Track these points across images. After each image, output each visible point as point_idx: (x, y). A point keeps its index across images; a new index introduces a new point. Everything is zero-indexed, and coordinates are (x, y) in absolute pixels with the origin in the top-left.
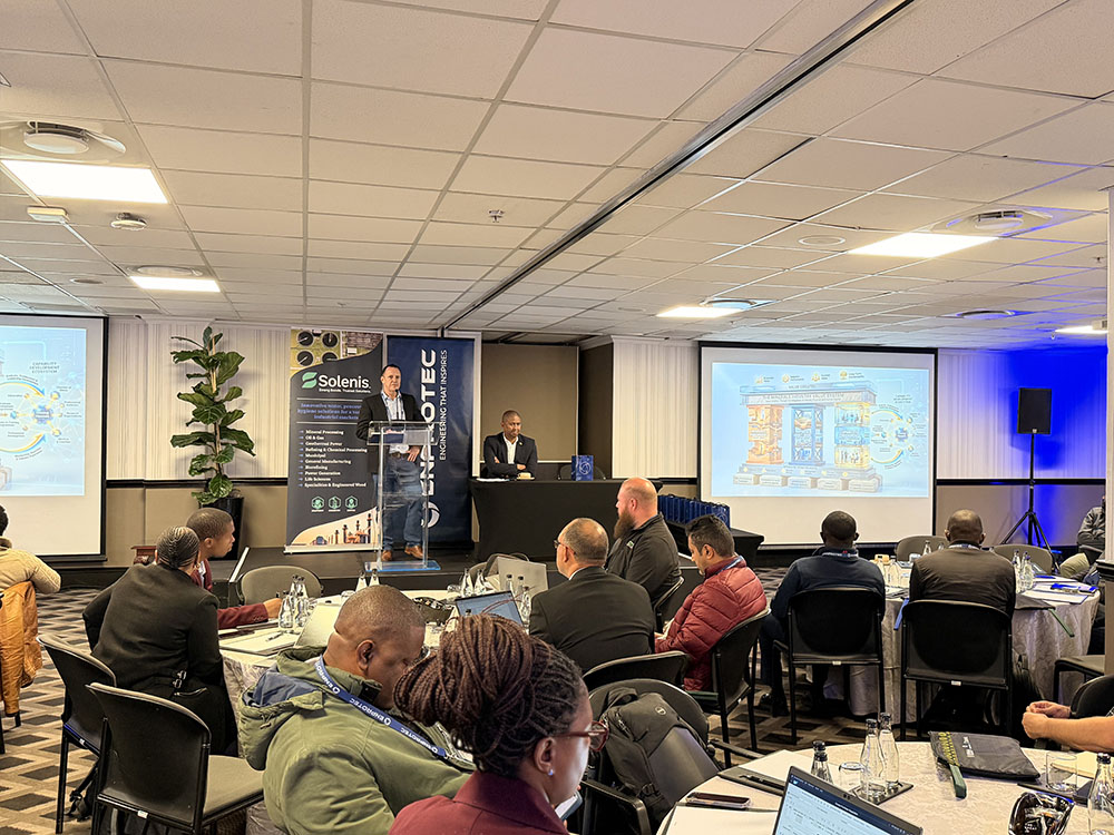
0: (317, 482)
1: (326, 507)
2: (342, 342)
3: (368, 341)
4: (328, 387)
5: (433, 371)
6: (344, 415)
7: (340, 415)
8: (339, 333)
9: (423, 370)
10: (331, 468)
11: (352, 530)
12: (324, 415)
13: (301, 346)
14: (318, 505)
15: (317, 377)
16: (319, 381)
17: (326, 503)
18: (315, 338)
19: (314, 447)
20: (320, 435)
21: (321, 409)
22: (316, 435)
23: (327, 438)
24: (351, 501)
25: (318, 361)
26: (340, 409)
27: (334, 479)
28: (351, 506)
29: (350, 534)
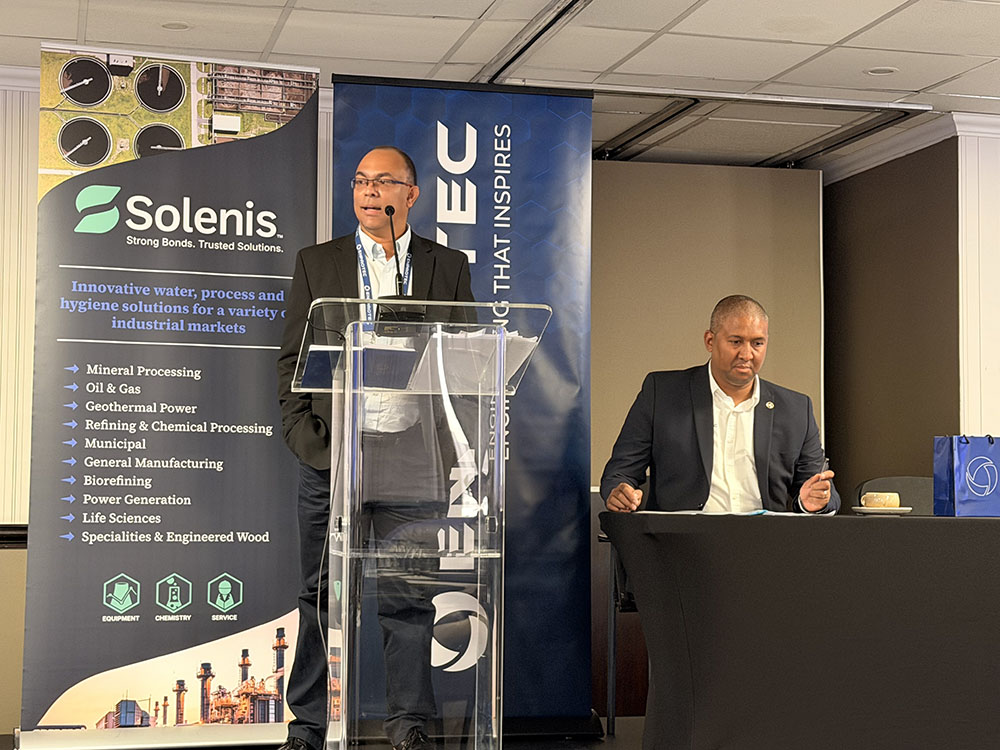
0: (118, 528)
1: (146, 607)
2: (196, 95)
3: (274, 94)
4: (154, 231)
5: (471, 189)
6: (201, 319)
7: (191, 318)
8: (186, 66)
9: (442, 186)
10: (165, 482)
11: (226, 678)
12: (142, 317)
13: (71, 105)
14: (121, 598)
15: (119, 202)
16: (125, 214)
17: (147, 593)
18: (115, 80)
19: (112, 417)
20: (131, 381)
21: (133, 299)
22: (117, 380)
23: (152, 390)
24: (225, 587)
25: (122, 150)
26: (189, 302)
27: (173, 519)
28: (225, 604)
29: (222, 693)
